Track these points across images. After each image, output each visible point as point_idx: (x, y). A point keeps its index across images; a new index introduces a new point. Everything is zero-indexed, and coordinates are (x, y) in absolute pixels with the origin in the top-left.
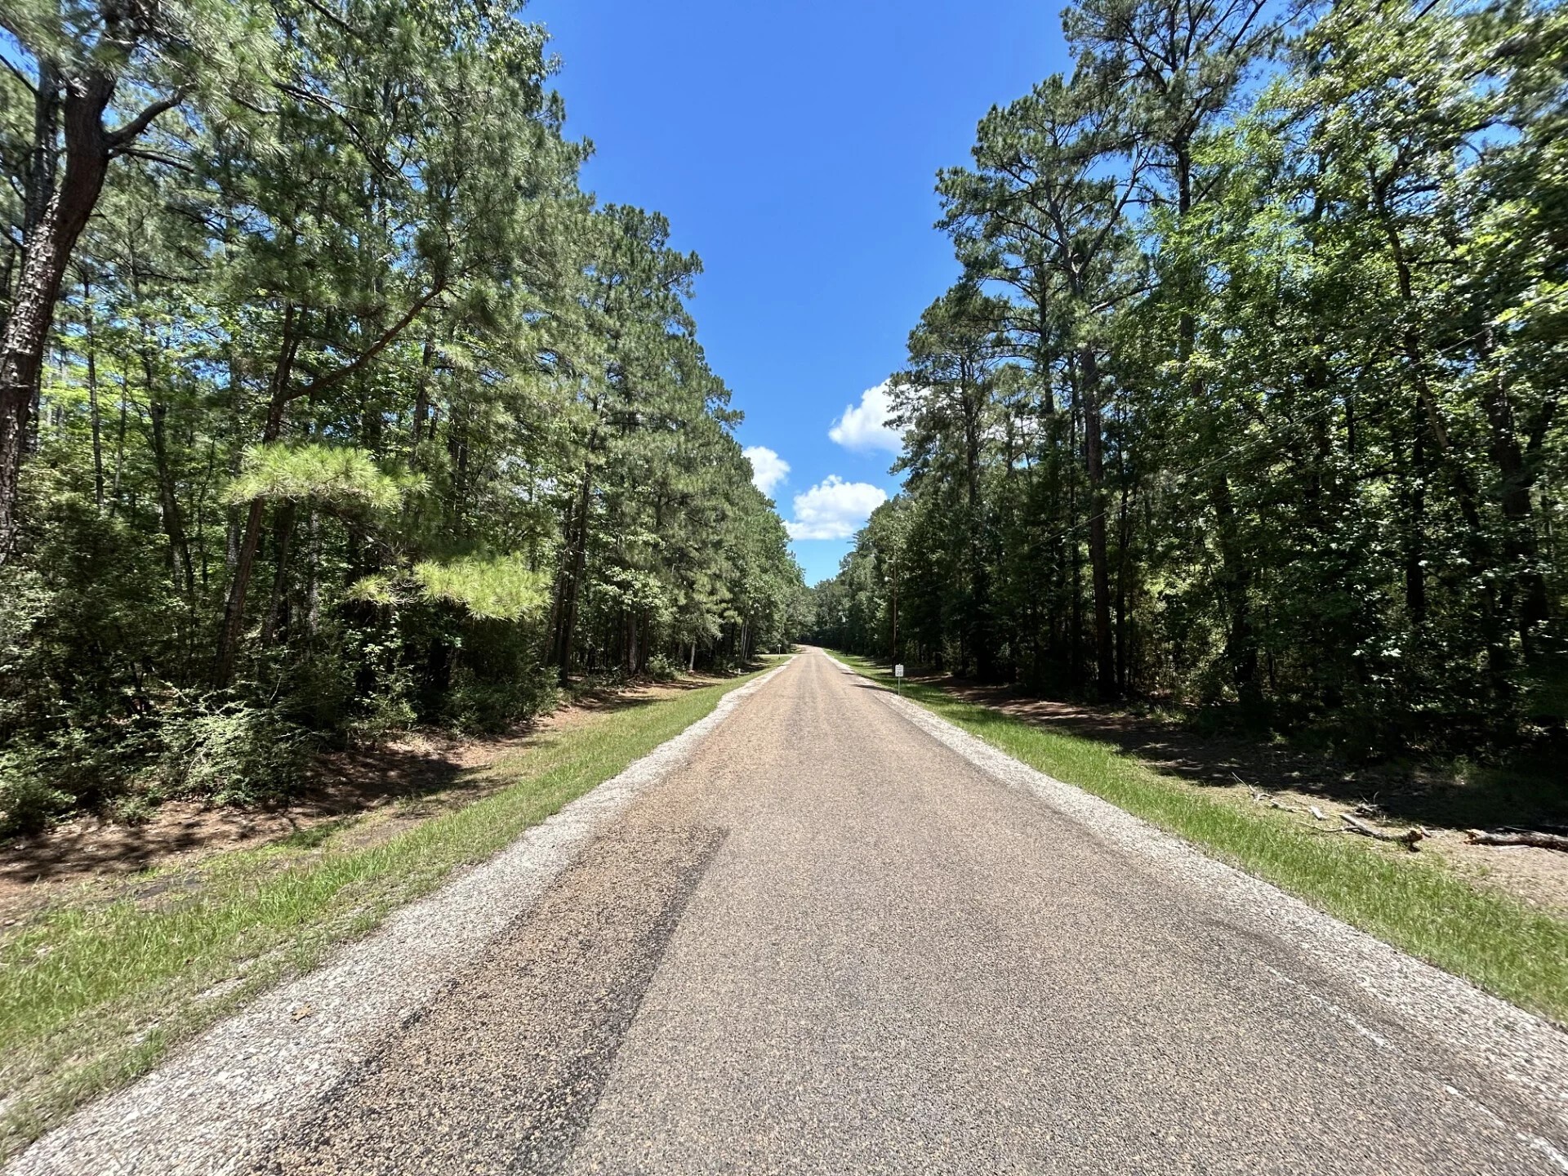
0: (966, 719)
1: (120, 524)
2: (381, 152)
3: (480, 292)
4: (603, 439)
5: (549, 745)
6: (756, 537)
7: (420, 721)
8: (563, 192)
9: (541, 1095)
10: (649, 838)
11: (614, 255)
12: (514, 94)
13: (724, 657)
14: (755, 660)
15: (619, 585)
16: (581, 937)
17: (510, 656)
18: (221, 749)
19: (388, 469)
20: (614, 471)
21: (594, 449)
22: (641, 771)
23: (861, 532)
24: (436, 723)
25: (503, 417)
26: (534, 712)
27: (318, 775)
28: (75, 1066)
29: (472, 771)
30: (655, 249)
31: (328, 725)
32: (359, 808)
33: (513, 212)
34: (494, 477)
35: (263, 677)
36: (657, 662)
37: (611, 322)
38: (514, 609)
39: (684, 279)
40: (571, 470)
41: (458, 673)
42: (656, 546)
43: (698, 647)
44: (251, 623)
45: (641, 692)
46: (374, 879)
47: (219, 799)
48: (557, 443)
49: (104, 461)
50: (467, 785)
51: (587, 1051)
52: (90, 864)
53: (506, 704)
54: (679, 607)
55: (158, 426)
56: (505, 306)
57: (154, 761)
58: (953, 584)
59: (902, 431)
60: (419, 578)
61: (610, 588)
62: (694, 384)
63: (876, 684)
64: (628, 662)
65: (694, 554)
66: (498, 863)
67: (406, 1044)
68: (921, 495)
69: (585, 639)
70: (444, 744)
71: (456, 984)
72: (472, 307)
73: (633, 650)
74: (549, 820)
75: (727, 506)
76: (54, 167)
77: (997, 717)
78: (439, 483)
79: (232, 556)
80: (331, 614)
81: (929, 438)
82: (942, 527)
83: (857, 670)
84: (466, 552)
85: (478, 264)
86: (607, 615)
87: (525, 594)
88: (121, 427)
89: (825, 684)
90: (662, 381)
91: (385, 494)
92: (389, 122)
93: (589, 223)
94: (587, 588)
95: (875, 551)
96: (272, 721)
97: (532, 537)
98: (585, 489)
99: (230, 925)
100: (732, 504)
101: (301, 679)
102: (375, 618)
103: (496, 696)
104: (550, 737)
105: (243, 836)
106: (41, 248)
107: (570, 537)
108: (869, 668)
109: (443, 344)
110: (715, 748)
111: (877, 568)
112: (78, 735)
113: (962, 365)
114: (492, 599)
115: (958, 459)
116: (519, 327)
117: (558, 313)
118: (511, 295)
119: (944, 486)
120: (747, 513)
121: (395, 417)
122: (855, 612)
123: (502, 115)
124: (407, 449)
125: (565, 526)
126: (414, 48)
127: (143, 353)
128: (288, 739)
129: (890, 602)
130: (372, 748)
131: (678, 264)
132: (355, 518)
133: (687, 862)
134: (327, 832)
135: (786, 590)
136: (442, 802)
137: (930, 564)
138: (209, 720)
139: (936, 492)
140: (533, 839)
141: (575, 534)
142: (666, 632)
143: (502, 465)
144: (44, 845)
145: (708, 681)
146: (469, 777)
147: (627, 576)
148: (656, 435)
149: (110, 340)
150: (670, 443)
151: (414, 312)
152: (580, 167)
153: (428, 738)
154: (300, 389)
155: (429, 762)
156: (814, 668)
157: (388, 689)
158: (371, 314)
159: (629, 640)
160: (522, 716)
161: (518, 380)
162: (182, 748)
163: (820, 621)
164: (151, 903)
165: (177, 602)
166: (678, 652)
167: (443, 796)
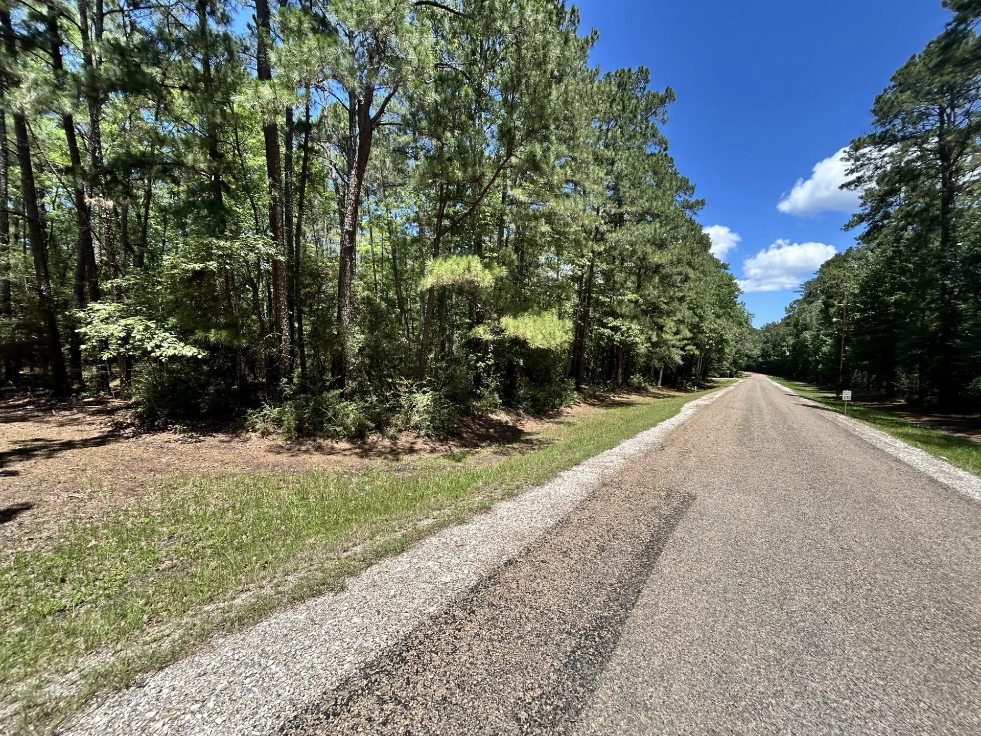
0: (925, 442)
1: (383, 305)
2: (479, 85)
3: (531, 152)
4: (603, 234)
5: (570, 424)
6: (713, 292)
7: (503, 404)
8: (579, 73)
9: (580, 630)
10: (639, 490)
11: (611, 106)
12: (551, 13)
13: (684, 378)
14: (708, 381)
15: (612, 328)
16: (597, 543)
17: (548, 372)
18: (422, 410)
19: (487, 266)
20: (609, 255)
21: (596, 240)
22: (629, 447)
23: (808, 283)
24: (511, 406)
25: (545, 228)
26: (561, 405)
27: (459, 427)
28: (380, 540)
29: (529, 434)
30: (639, 95)
31: (462, 402)
32: (477, 446)
33: (550, 94)
34: (538, 266)
35: (436, 377)
36: (636, 379)
37: (609, 154)
38: (552, 342)
39: (660, 111)
40: (583, 256)
41: (521, 379)
42: (636, 302)
43: (664, 370)
44: (430, 351)
45: (625, 398)
46: (486, 484)
47: (422, 433)
48: (575, 240)
49: (377, 278)
50: (527, 441)
51: (606, 614)
52: (380, 454)
53: (547, 398)
54: (652, 343)
55: (394, 258)
56: (545, 157)
57: (399, 412)
58: (913, 322)
59: (860, 191)
60: (503, 325)
61: (606, 331)
62: (667, 185)
63: (819, 405)
64: (616, 378)
65: (664, 306)
66: (547, 488)
67: (507, 575)
68: (879, 245)
69: (589, 363)
70: (515, 418)
71: (529, 550)
72: (527, 162)
73: (620, 371)
74: (574, 468)
75: (690, 271)
76: (355, 142)
77: (962, 443)
78: (511, 272)
79: (422, 319)
80: (462, 346)
81: (894, 192)
82: (903, 272)
83: (800, 393)
84: (525, 310)
85: (531, 134)
86: (603, 348)
87: (558, 334)
88: (382, 260)
89: (770, 403)
90: (644, 187)
91: (485, 278)
92: (483, 67)
93: (595, 89)
94: (591, 331)
95: (823, 297)
96: (441, 398)
97: (559, 299)
98: (591, 267)
99: (429, 492)
100: (694, 269)
101: (451, 379)
102: (481, 349)
103: (541, 393)
104: (571, 420)
105: (432, 452)
106: (353, 181)
107: (582, 300)
108: (811, 392)
109: (512, 189)
110: (681, 439)
111: (825, 311)
112: (374, 398)
113: (941, 114)
114: (540, 336)
115: (928, 206)
116: (554, 167)
117: (576, 155)
118: (549, 149)
119: (909, 233)
120: (705, 275)
121: (488, 239)
122: (799, 348)
123: (544, 31)
124: (495, 255)
125: (579, 293)
126: (497, 10)
127: (387, 224)
128: (447, 408)
129: (838, 340)
130: (481, 416)
131: (656, 101)
132: (472, 294)
133: (666, 511)
134: (464, 455)
135: (736, 330)
136: (515, 449)
137: (887, 305)
138: (417, 395)
139: (898, 240)
140: (565, 477)
141: (585, 298)
142: (642, 360)
143: (542, 259)
144: (365, 443)
145: (672, 393)
146: (528, 437)
147: (617, 323)
148: (639, 226)
149: (376, 221)
150: (648, 230)
151: (497, 175)
152: (589, 52)
153: (507, 414)
154: (447, 229)
155: (508, 427)
156: (759, 389)
157: (488, 386)
158: (476, 180)
159: (618, 364)
160: (554, 407)
161: (552, 203)
162: (409, 407)
163: (765, 354)
164: (400, 475)
165: (404, 340)
166: (650, 373)
167: (515, 446)
